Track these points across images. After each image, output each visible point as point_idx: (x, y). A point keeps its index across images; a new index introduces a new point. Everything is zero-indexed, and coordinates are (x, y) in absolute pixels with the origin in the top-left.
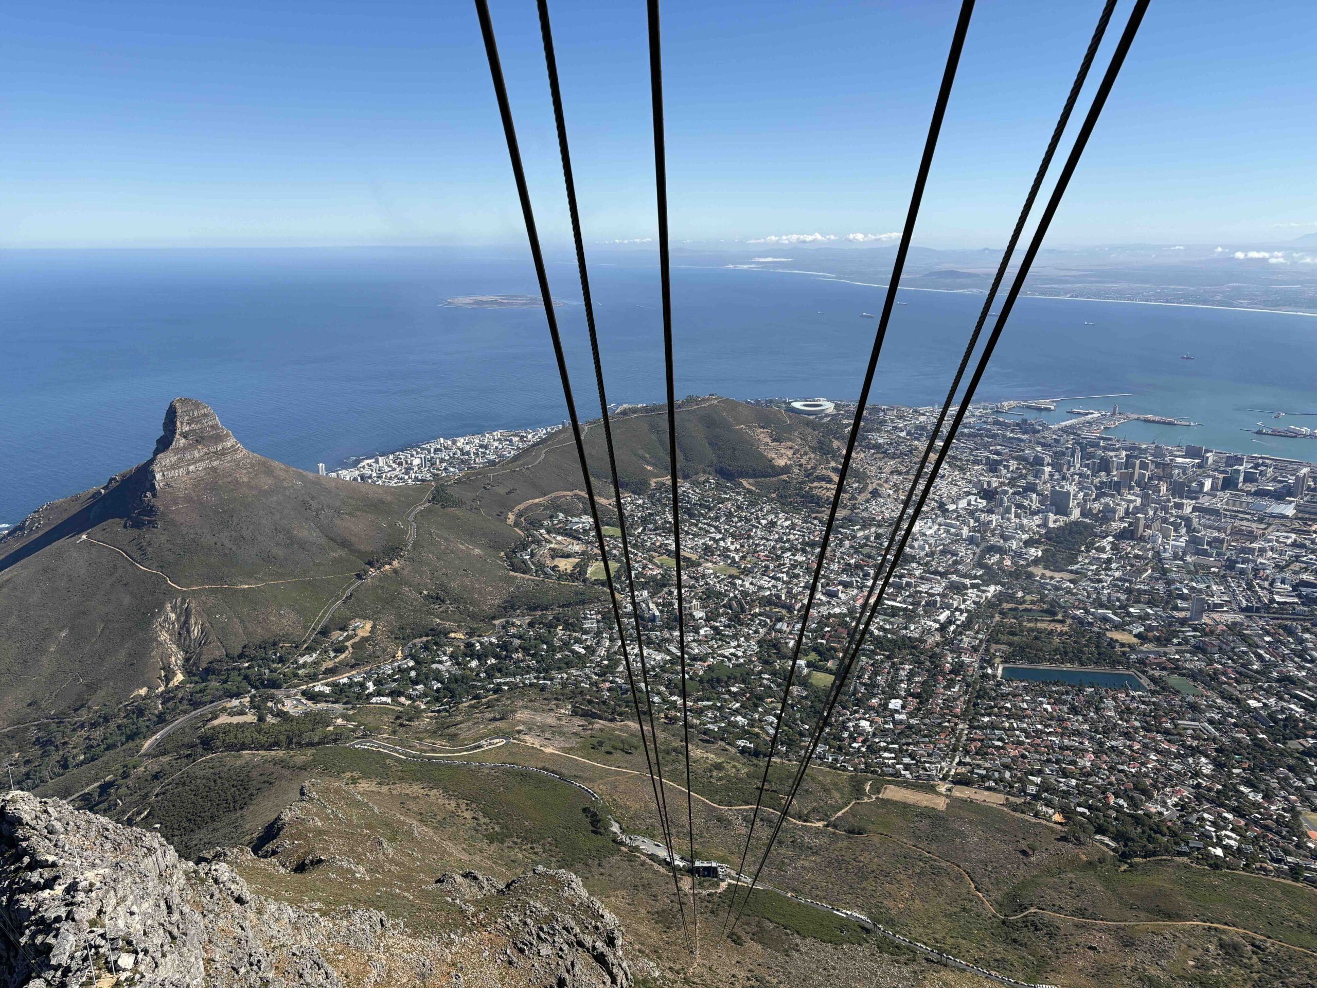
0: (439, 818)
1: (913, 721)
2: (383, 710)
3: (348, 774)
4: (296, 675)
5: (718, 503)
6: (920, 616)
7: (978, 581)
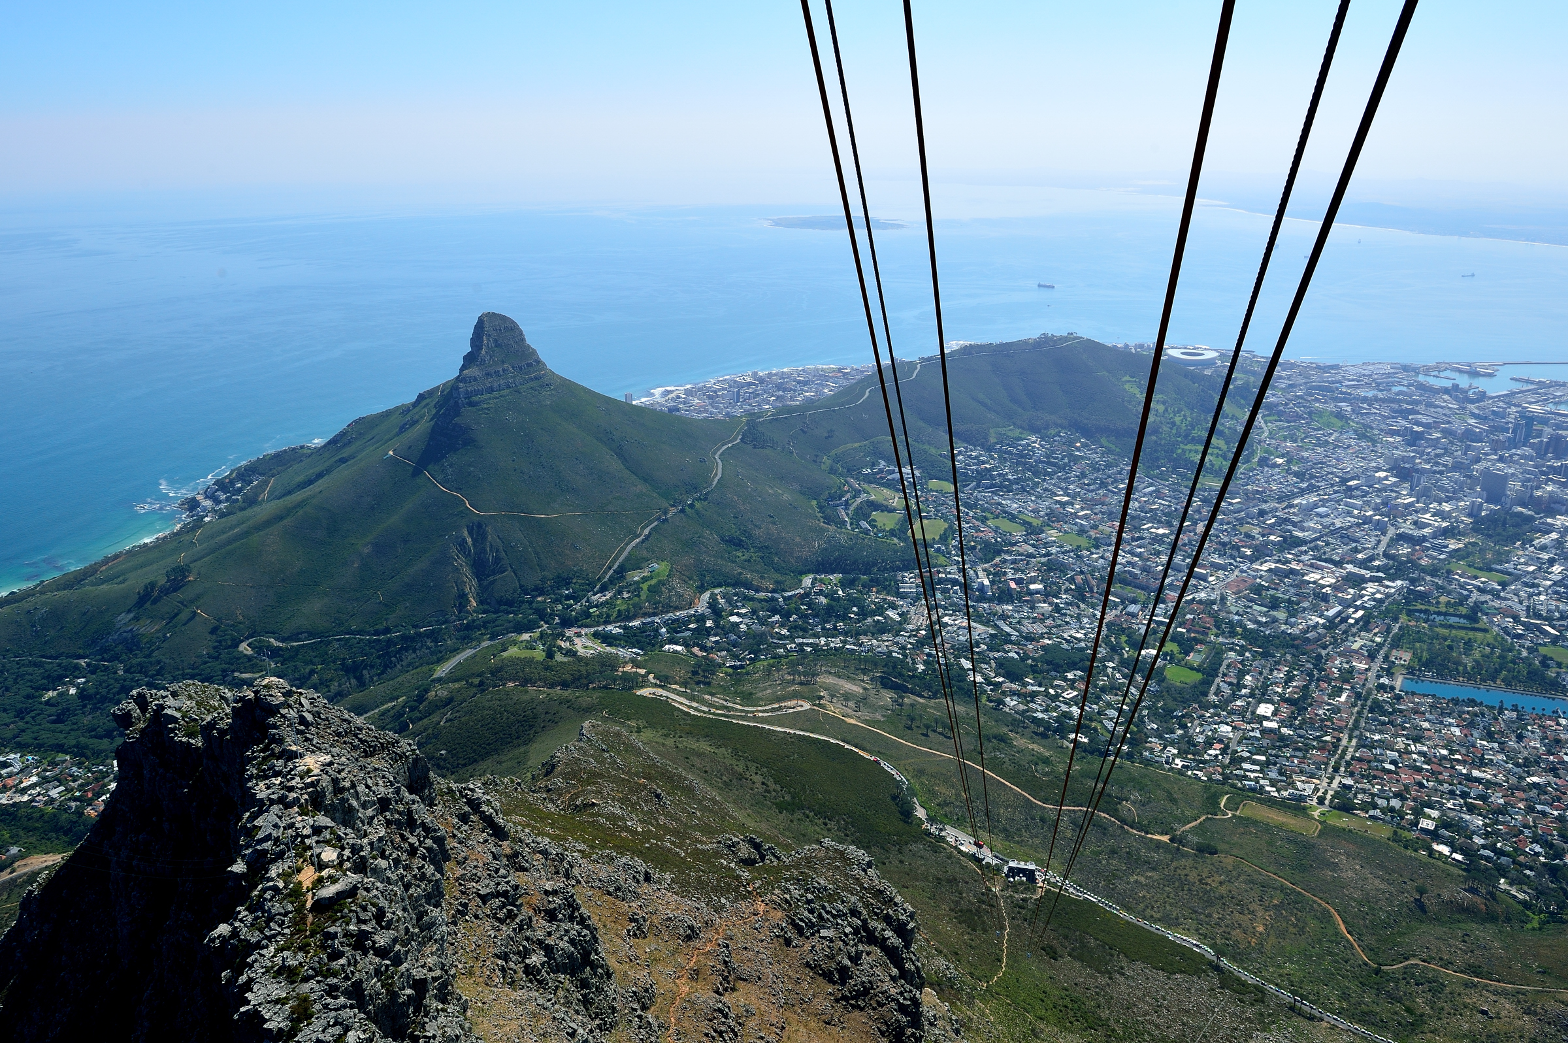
0: (724, 778)
1: (1284, 730)
2: (675, 658)
4: (588, 615)
5: (1070, 462)
6: (1304, 609)
7: (1381, 574)
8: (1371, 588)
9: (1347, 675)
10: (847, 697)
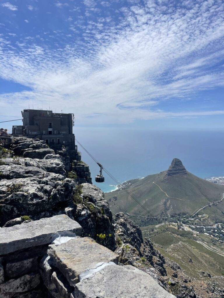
2: (206, 236)
3: (193, 247)
4: (188, 222)
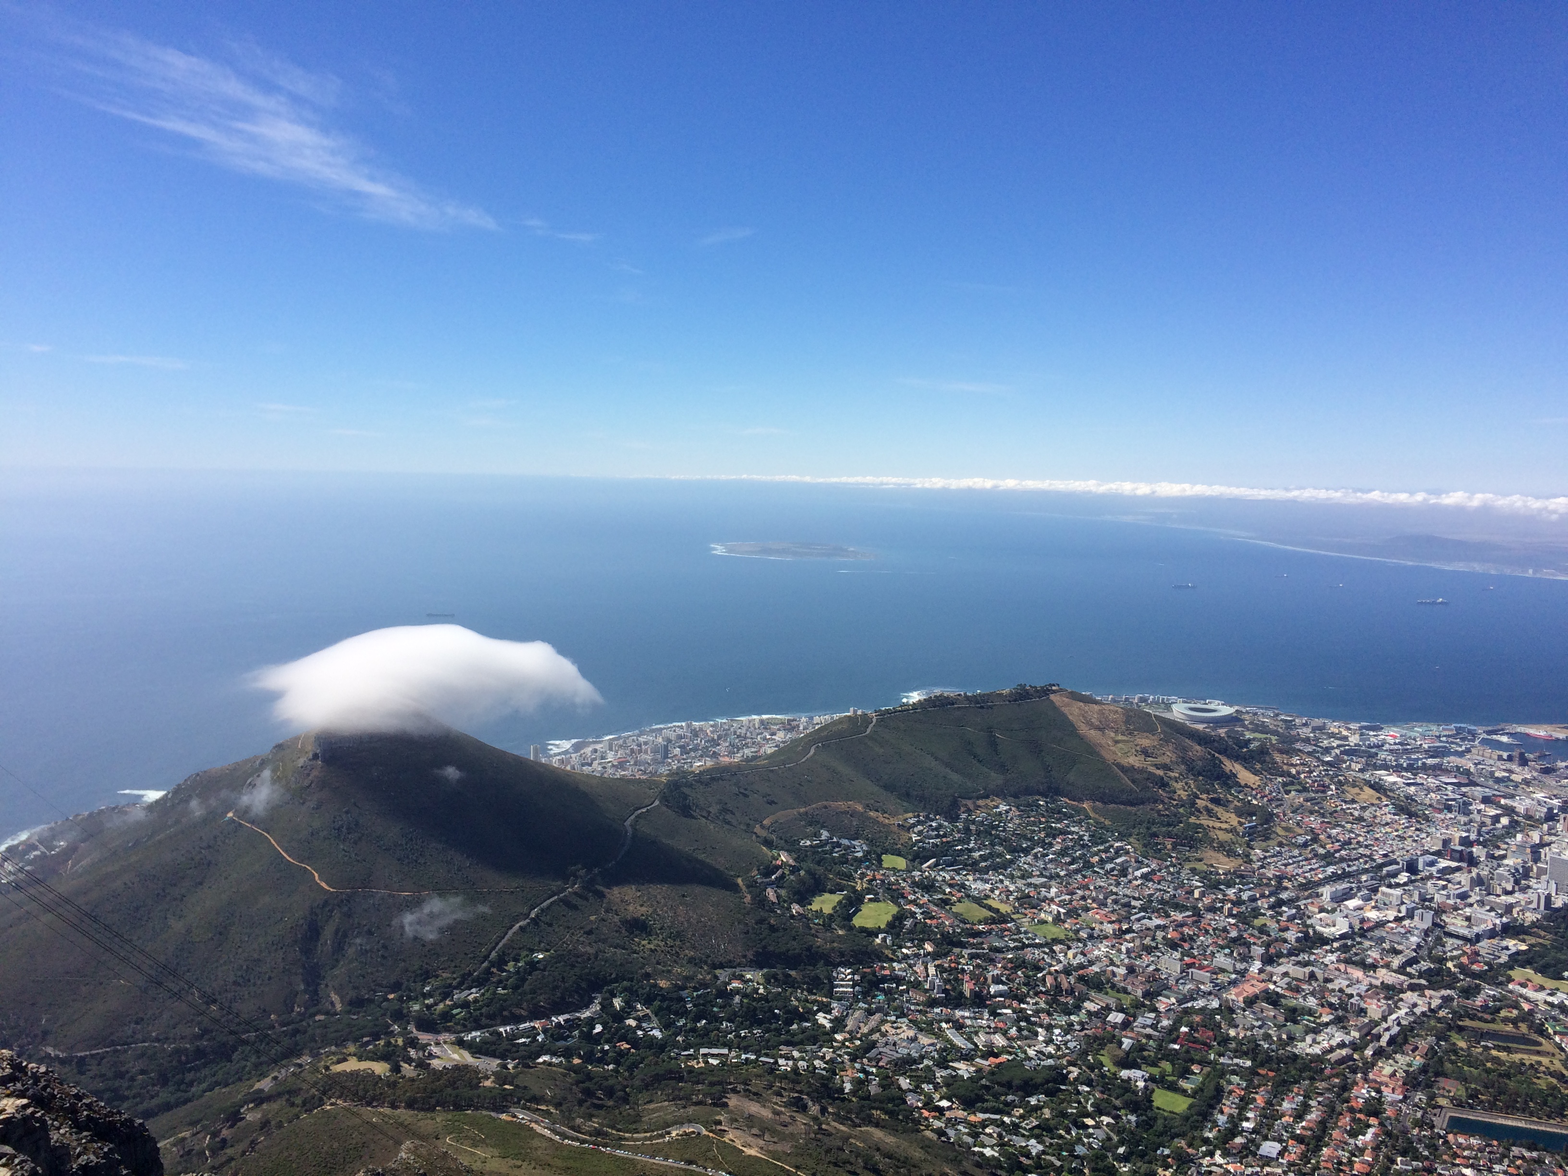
2: (550, 1072)
5: (1047, 836)
6: (1327, 1025)
7: (1423, 982)
8: (1410, 997)
9: (1374, 1108)
10: (751, 1121)
